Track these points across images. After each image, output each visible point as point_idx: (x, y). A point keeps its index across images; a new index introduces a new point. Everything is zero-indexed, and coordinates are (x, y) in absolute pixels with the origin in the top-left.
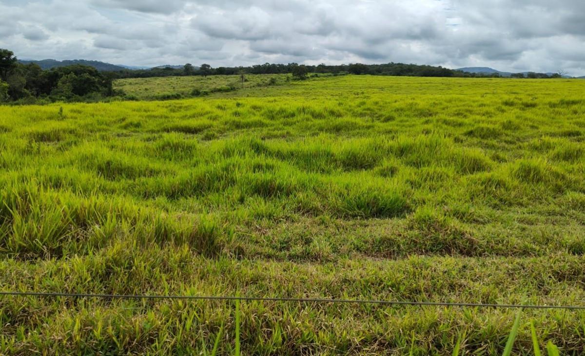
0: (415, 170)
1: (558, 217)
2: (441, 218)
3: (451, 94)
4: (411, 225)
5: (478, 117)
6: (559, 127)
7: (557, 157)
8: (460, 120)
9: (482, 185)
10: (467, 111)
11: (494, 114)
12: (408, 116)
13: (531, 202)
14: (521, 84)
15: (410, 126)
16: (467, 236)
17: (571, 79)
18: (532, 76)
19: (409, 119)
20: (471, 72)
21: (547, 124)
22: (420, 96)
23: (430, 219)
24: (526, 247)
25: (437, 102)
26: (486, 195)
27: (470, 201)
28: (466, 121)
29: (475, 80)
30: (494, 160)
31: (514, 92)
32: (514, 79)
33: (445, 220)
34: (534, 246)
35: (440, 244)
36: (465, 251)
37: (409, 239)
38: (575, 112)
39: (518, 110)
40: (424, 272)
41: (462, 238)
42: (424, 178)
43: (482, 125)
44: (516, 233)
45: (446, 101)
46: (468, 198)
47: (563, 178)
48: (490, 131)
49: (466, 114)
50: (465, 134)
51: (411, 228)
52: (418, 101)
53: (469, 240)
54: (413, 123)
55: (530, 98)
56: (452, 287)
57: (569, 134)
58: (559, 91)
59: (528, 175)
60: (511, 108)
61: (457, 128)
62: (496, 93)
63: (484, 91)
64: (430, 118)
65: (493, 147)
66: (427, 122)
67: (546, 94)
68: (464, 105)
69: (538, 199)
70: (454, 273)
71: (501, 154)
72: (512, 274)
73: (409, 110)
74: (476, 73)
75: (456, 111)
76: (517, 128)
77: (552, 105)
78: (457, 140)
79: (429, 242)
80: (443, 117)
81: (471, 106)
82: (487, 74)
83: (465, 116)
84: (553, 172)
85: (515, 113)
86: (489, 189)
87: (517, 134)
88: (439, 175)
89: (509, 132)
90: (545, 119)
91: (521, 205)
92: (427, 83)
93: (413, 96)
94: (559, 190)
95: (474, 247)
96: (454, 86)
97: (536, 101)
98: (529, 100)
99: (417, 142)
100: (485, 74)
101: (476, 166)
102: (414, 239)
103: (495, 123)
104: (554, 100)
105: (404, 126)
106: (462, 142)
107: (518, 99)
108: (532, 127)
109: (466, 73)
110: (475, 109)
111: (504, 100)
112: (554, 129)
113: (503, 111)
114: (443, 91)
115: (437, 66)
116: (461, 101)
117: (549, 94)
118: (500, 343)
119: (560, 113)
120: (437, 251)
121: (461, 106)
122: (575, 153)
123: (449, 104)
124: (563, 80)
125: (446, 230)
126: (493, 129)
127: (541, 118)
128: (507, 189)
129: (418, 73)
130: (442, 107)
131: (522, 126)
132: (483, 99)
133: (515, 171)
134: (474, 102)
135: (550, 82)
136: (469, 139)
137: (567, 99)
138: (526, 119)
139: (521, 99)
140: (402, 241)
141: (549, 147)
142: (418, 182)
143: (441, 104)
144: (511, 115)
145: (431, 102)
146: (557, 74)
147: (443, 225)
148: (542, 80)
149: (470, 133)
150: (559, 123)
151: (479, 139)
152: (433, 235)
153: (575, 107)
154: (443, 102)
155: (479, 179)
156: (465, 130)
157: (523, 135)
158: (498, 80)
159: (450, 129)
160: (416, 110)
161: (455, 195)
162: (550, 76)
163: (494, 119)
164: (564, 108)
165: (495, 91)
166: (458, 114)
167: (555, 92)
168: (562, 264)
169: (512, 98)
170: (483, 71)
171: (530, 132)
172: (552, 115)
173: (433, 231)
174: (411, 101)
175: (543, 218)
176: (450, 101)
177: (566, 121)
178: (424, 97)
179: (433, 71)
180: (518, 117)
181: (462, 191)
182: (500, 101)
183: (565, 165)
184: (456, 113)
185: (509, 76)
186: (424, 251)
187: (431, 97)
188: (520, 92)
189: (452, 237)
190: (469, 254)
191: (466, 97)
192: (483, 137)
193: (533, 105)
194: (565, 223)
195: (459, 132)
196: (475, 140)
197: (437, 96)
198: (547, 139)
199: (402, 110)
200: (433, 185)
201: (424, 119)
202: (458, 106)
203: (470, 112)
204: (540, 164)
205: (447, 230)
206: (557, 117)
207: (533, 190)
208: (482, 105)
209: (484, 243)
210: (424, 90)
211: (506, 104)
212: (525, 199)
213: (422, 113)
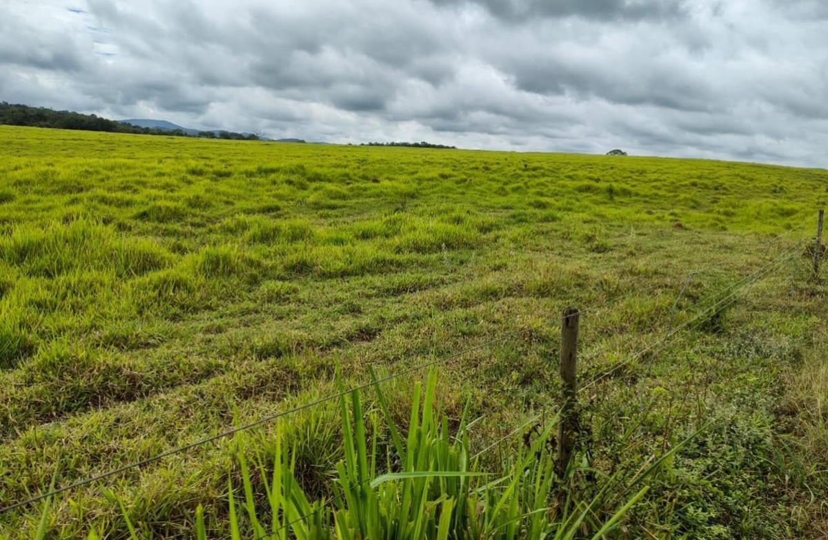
0: (47, 281)
1: (253, 316)
2: (82, 354)
3: (114, 157)
4: (28, 377)
5: (154, 192)
6: (258, 202)
7: (254, 240)
8: (127, 196)
9: (154, 291)
10: (138, 183)
11: (178, 187)
12: (37, 192)
13: (222, 302)
14: (213, 145)
15: (43, 210)
16: (126, 371)
17: (269, 142)
18: (226, 136)
19: (42, 198)
20: (144, 127)
21: (244, 198)
22: (62, 159)
23: (61, 360)
24: (210, 365)
25: (90, 170)
26: (161, 304)
27: (138, 316)
28: (137, 197)
29: (149, 137)
30: (174, 252)
31: (204, 156)
32: (204, 139)
33: (88, 357)
34: (220, 361)
35: (82, 395)
36: (124, 395)
37: (26, 401)
38: (274, 183)
39: (208, 181)
40: (47, 450)
41: (117, 377)
42: (61, 293)
43: (159, 203)
44: (198, 348)
45: (106, 168)
46: (134, 312)
47: (259, 265)
48: (171, 210)
49: (136, 187)
50: (135, 218)
51: (30, 382)
52: (58, 168)
53: (128, 376)
54: (50, 204)
55: (223, 166)
56: (95, 459)
57: (267, 210)
58: (258, 157)
59: (217, 267)
60: (200, 178)
61: (124, 209)
62: (181, 158)
63: (165, 155)
64: (79, 195)
65: (174, 233)
66: (74, 202)
67: (242, 160)
68: (134, 175)
69: (230, 297)
70: (99, 436)
71: (185, 243)
72: (186, 409)
73: (40, 182)
74: (151, 127)
75: (122, 183)
76: (208, 205)
77: (250, 174)
78: (121, 227)
79: (63, 398)
80: (101, 192)
81: (145, 176)
82: (166, 131)
83: (135, 191)
84: (246, 260)
85: (204, 186)
86: (165, 295)
87: (207, 213)
88: (89, 284)
89: (197, 211)
90: (242, 192)
91: (209, 308)
92: (74, 139)
93: (49, 159)
94: (254, 281)
95: (137, 385)
96: (119, 146)
97: (230, 169)
98: (221, 167)
99: (50, 235)
100: (164, 130)
101: (148, 263)
102: (35, 399)
103: (176, 200)
104: (252, 167)
105: (31, 209)
106: (130, 229)
107: (208, 166)
108: (227, 203)
109: (135, 127)
110: (150, 180)
111: (190, 168)
112: (252, 204)
113: (189, 183)
114: (103, 153)
115: (88, 113)
116: (129, 168)
117: (246, 160)
118: (158, 517)
119: (258, 184)
120: (78, 407)
121: (129, 176)
122: (272, 233)
123: (110, 174)
124: (262, 143)
125: (91, 371)
126: (175, 208)
127: (236, 191)
128: (190, 291)
129: (56, 123)
130: (100, 177)
131: (214, 203)
132: (161, 165)
133: (199, 264)
134: (148, 169)
135: (246, 145)
136: (140, 224)
137: (264, 167)
138: (218, 193)
139: (212, 166)
140: (11, 409)
141: (245, 227)
142: (51, 302)
143: (97, 172)
144: (199, 187)
145: (81, 169)
146: (253, 135)
147: (84, 365)
148: (238, 141)
149: (143, 216)
150: (258, 196)
151: (156, 224)
152: (69, 384)
153: (273, 176)
154: (101, 169)
155: (150, 282)
156: (135, 210)
157: (216, 213)
158: (182, 139)
159: (112, 210)
160: (54, 182)
161: (113, 313)
162: (246, 136)
163: (176, 194)
164: (262, 177)
165: (179, 155)
166: (124, 189)
167: (253, 158)
168: (249, 376)
169: (200, 164)
170: (161, 126)
171: (225, 209)
172: (250, 187)
173: (69, 378)
174: (44, 169)
175: (236, 321)
176: (112, 169)
177: (265, 193)
178: (71, 161)
179: (82, 121)
180: (207, 191)
181: (124, 304)
182: (184, 169)
183: (261, 249)
184: (122, 186)
185: (197, 134)
186: (54, 414)
187: (82, 161)
188: (212, 156)
189: (100, 379)
190: (130, 398)
191: (138, 163)
192: (161, 221)
193: (228, 175)
194: (260, 321)
195: (125, 215)
196: (149, 225)
197: (93, 161)
198: (242, 217)
199: (28, 182)
200: (78, 303)
201: (67, 197)
202: (124, 176)
203: (144, 184)
204: (229, 251)
205: (93, 370)
206: (255, 189)
207: (224, 286)
208: (161, 174)
209: (150, 375)
210: (70, 151)
211: (193, 172)
212: (214, 299)
213: (65, 188)
